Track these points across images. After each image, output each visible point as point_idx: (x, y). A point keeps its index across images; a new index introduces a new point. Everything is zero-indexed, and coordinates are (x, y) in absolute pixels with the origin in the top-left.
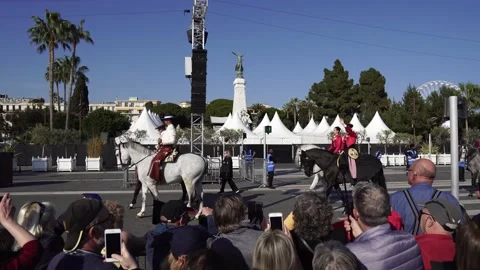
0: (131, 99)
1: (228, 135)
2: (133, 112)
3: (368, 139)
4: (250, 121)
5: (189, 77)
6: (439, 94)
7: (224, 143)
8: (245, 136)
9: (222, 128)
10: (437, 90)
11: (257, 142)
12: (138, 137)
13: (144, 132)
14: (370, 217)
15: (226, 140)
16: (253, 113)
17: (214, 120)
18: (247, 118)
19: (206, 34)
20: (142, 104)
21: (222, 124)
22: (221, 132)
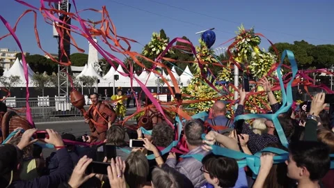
0: (3, 50)
1: (86, 80)
2: (5, 61)
3: (182, 84)
4: (101, 70)
5: (56, 37)
6: (224, 55)
7: (82, 86)
8: (99, 81)
9: (80, 75)
10: (224, 53)
11: (107, 86)
12: (12, 81)
13: (18, 78)
14: (192, 139)
15: (84, 84)
16: (103, 64)
17: (74, 68)
18: (99, 68)
19: (70, 5)
20: (13, 55)
21: (80, 72)
22: (80, 78)
